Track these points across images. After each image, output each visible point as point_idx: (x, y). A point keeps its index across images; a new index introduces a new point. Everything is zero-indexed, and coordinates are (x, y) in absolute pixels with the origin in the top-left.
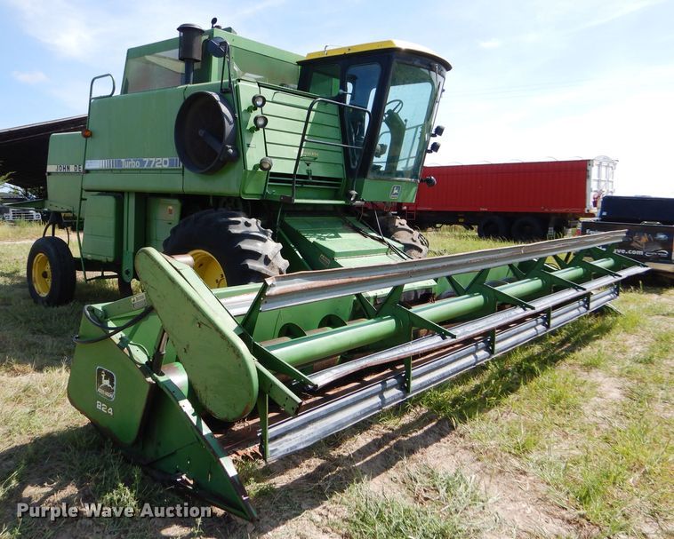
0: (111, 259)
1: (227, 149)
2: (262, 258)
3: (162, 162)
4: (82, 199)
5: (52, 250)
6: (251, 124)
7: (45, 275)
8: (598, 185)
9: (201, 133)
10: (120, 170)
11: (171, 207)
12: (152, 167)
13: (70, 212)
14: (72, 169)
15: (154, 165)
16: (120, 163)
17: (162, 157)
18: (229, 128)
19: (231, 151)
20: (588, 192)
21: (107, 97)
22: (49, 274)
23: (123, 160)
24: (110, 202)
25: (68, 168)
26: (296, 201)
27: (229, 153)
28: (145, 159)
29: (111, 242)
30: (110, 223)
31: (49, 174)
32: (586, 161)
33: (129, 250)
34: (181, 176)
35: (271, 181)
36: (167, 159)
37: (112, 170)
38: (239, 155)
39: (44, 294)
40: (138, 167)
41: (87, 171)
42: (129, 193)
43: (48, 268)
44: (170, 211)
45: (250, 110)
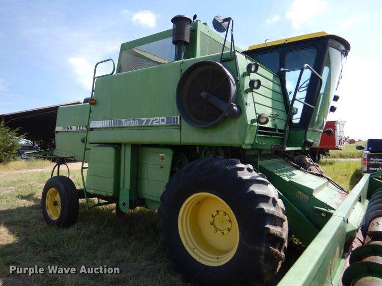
0: (110, 194)
1: (233, 106)
2: (271, 201)
3: (160, 121)
4: (86, 149)
5: (62, 187)
6: (247, 86)
7: (55, 204)
8: (340, 134)
9: (203, 94)
10: (120, 127)
11: (163, 155)
12: (149, 124)
13: (72, 157)
14: (74, 128)
15: (152, 123)
16: (121, 122)
17: (160, 117)
18: (234, 88)
19: (235, 108)
20: (336, 137)
21: (109, 75)
22: (59, 203)
23: (123, 120)
24: (111, 151)
25: (71, 128)
26: (287, 149)
27: (234, 110)
28: (142, 119)
29: (111, 181)
30: (111, 167)
31: (57, 132)
32: (334, 121)
33: (125, 187)
34: (178, 130)
35: (259, 133)
36: (165, 118)
37: (113, 128)
38: (241, 112)
39: (55, 218)
40: (136, 125)
41: (92, 129)
42: (125, 144)
43: (58, 198)
44: (163, 158)
45: (244, 75)
